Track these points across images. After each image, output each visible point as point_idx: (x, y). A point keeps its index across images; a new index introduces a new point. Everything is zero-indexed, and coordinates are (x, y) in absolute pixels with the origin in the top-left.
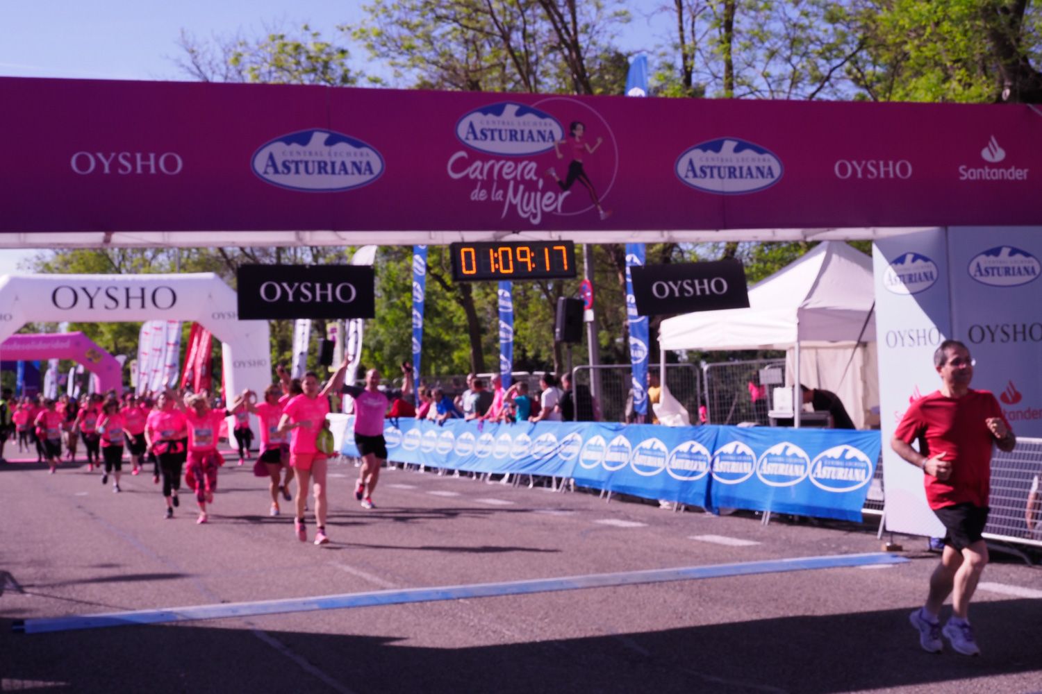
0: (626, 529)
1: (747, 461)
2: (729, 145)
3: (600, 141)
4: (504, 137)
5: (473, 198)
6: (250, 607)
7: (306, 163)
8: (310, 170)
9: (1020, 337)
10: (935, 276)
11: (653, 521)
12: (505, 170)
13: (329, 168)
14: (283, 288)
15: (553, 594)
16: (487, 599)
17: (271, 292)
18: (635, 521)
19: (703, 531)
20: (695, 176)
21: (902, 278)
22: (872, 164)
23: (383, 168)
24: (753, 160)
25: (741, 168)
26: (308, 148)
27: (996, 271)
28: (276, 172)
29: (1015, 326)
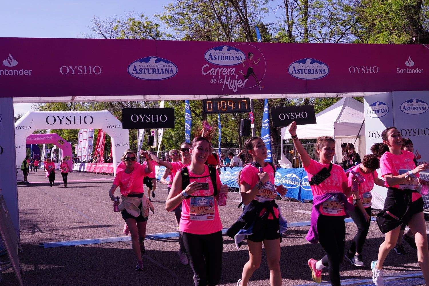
2: (309, 61)
3: (259, 60)
4: (223, 59)
5: (211, 82)
7: (148, 69)
8: (150, 72)
9: (420, 133)
10: (388, 111)
12: (223, 71)
13: (157, 71)
14: (139, 117)
17: (135, 118)
19: (298, 209)
20: (296, 73)
21: (375, 111)
22: (363, 68)
23: (177, 71)
24: (318, 67)
25: (313, 70)
26: (149, 64)
27: (411, 108)
28: (137, 73)
29: (418, 129)
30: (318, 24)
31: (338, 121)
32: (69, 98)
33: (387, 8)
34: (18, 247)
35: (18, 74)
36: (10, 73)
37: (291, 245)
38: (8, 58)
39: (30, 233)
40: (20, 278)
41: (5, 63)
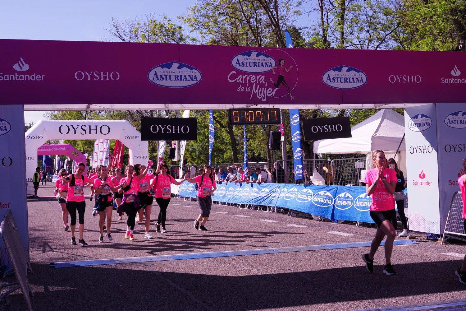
0: (299, 228)
1: (350, 201)
2: (345, 69)
3: (291, 67)
4: (251, 66)
5: (238, 91)
6: (145, 258)
7: (170, 76)
8: (172, 79)
10: (430, 125)
11: (310, 225)
12: (252, 79)
13: (179, 78)
14: (159, 127)
15: (270, 255)
16: (243, 257)
17: (154, 129)
18: (302, 225)
19: (331, 229)
20: (331, 81)
21: (416, 124)
22: (404, 77)
23: (201, 78)
24: (355, 75)
25: (350, 78)
26: (170, 70)
27: (456, 122)
28: (158, 79)
29: (464, 145)
30: (356, 29)
31: (376, 135)
32: (84, 106)
33: (431, 12)
34: (27, 267)
35: (29, 80)
36: (21, 78)
37: (323, 269)
38: (19, 61)
39: (40, 252)
40: (28, 300)
41: (16, 67)
